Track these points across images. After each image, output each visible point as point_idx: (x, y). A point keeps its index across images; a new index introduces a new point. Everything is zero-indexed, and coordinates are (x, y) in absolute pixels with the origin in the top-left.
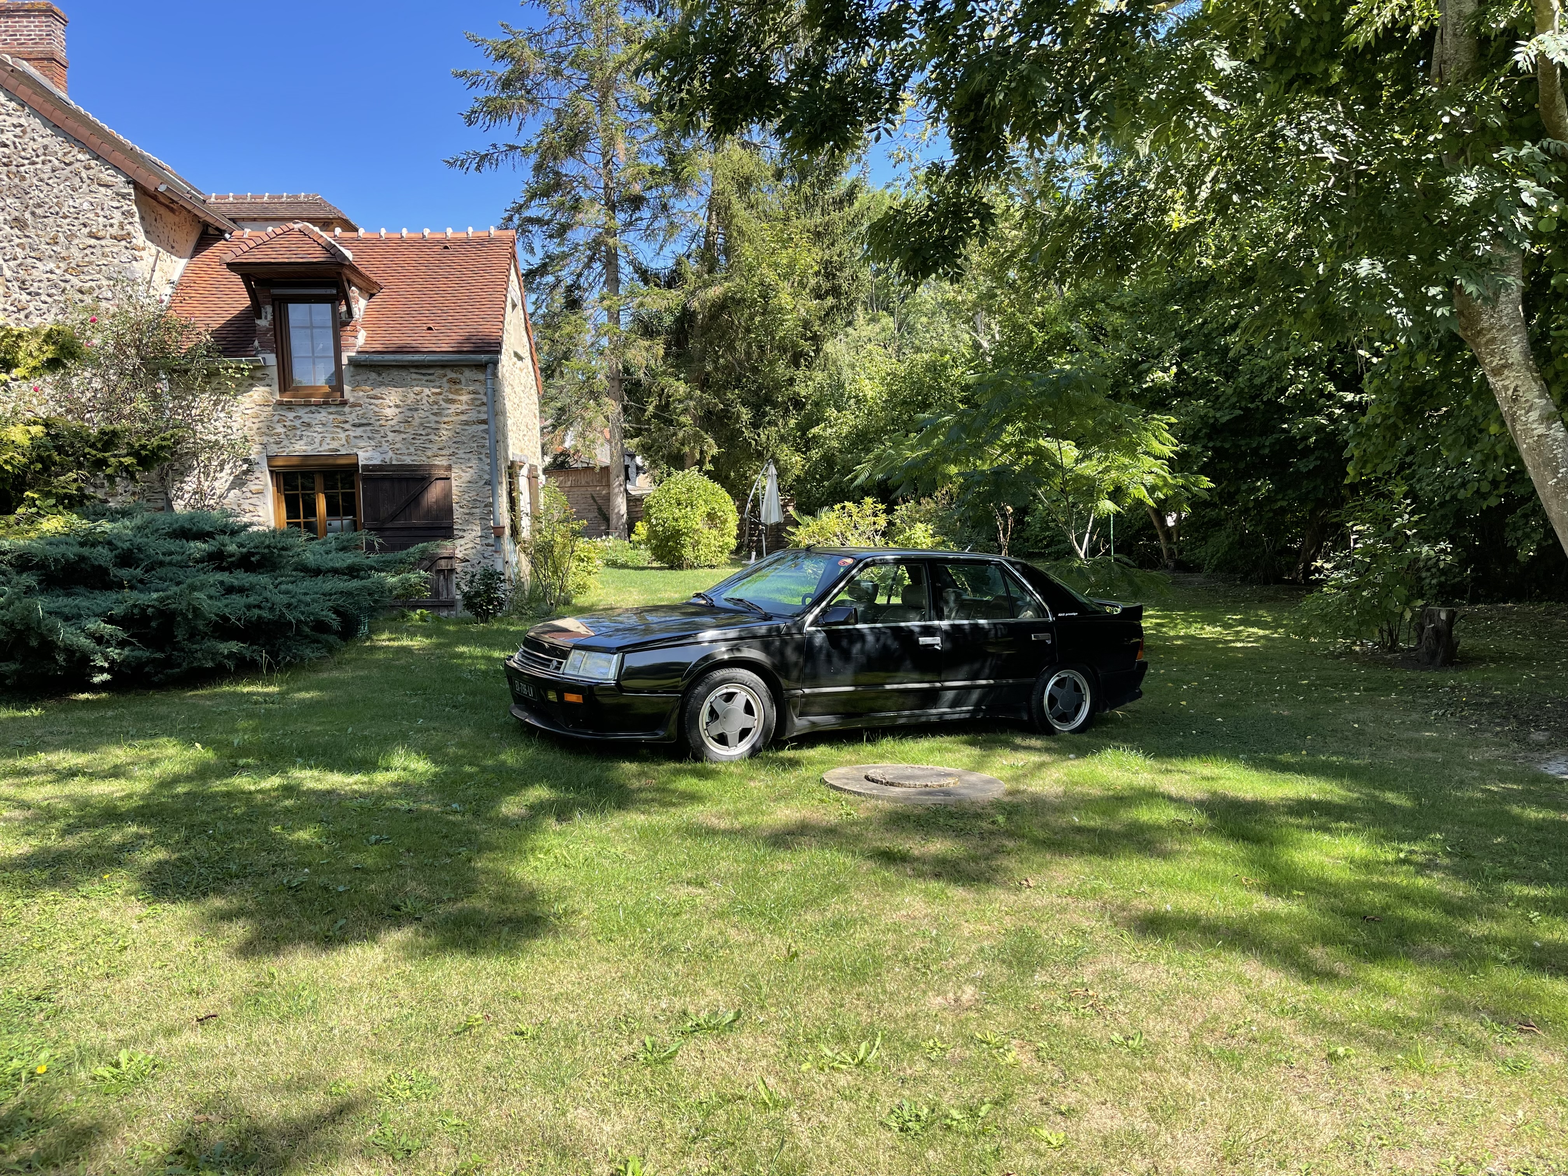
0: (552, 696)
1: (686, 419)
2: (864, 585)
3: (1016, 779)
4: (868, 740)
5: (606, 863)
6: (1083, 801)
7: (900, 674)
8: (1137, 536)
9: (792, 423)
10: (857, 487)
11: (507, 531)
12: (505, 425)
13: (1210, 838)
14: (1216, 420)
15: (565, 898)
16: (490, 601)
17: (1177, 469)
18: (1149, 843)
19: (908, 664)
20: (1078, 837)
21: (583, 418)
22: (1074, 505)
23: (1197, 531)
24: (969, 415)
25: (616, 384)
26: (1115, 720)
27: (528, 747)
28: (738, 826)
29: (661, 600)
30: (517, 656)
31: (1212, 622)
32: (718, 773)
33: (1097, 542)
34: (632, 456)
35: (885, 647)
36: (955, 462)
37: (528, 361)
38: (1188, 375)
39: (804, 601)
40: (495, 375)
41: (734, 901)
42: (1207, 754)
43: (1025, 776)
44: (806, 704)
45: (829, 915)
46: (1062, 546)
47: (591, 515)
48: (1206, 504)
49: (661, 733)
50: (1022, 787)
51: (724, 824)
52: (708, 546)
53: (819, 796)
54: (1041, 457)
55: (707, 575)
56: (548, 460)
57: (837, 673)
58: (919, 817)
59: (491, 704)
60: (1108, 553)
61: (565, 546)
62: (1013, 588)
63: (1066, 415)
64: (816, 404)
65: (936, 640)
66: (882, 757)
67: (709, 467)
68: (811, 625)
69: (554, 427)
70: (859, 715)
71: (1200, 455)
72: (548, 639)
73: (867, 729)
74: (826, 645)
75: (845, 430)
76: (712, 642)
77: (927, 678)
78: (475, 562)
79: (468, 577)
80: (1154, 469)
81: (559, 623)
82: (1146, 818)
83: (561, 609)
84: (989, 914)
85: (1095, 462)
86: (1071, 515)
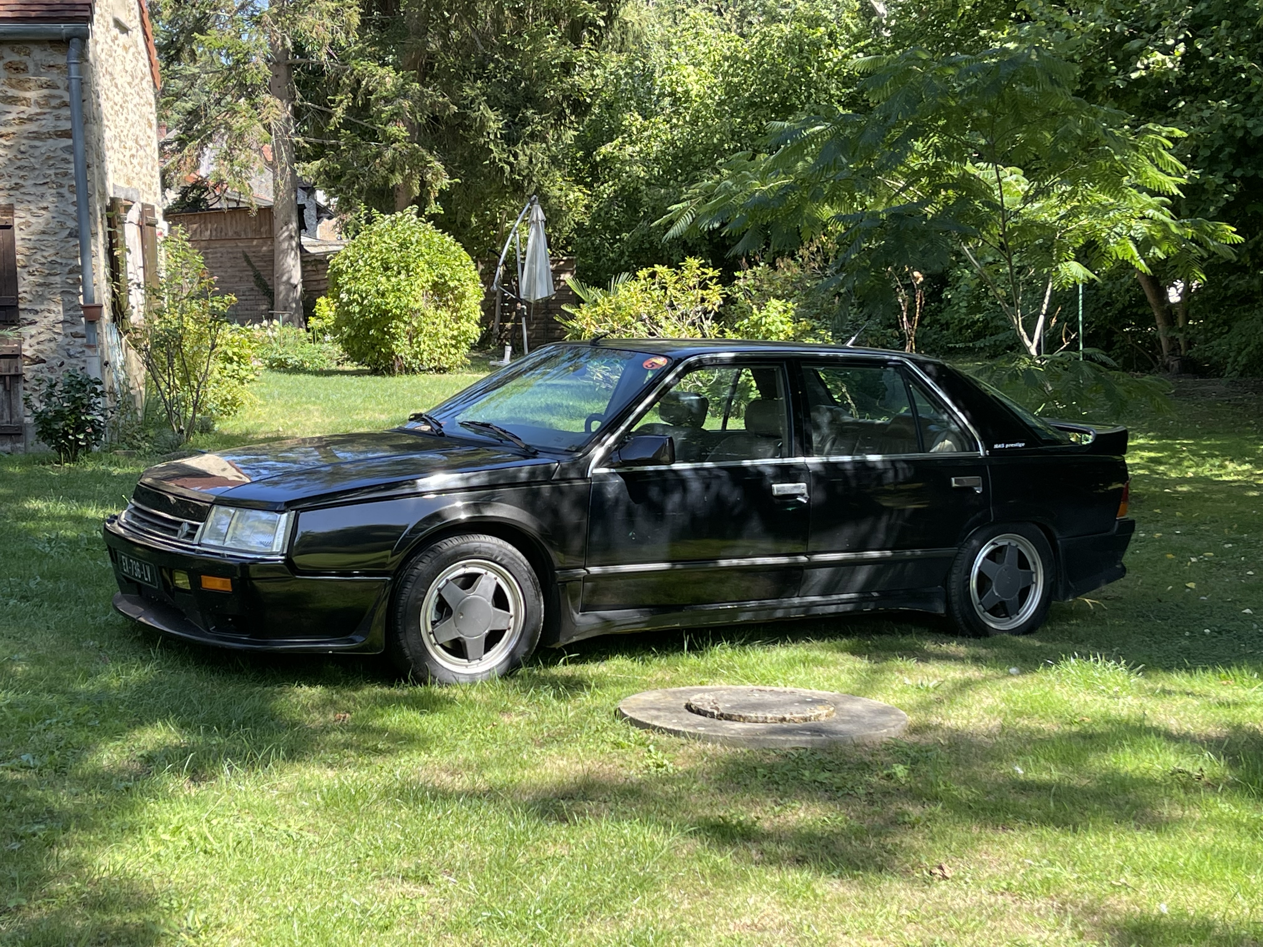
0: (182, 581)
1: (398, 130)
2: (686, 399)
3: (925, 707)
4: (691, 648)
5: (272, 846)
6: (1030, 740)
7: (741, 542)
8: (1122, 316)
9: (569, 135)
10: (674, 239)
11: (107, 314)
12: (100, 140)
13: (1229, 798)
14: (1247, 132)
15: (206, 904)
16: (79, 427)
17: (1184, 211)
18: (1136, 806)
19: (755, 525)
20: (1022, 800)
21: (229, 128)
22: (1021, 270)
23: (1216, 311)
24: (853, 124)
25: (283, 71)
26: (1082, 613)
27: (144, 662)
28: (484, 787)
29: (358, 424)
30: (124, 516)
31: (1239, 456)
32: (451, 702)
33: (1057, 329)
34: (310, 190)
35: (719, 500)
36: (831, 200)
37: (137, 35)
38: (1204, 59)
39: (588, 426)
40: (83, 56)
41: (476, 906)
42: (1228, 665)
43: (940, 702)
44: (594, 592)
45: (627, 924)
46: (1001, 337)
47: (244, 287)
48: (1231, 268)
49: (360, 640)
50: (934, 720)
51: (462, 782)
52: (433, 336)
53: (611, 736)
54: (970, 191)
55: (433, 384)
56: (172, 195)
57: (641, 541)
58: (771, 768)
59: (83, 592)
60: (1073, 346)
61: (201, 337)
62: (922, 404)
63: (1010, 124)
64: (609, 106)
65: (800, 488)
66: (713, 673)
67: (435, 208)
68: (599, 464)
69: (182, 143)
70: (679, 608)
71: (1220, 189)
72: (174, 488)
73: (689, 631)
74: (625, 496)
75: (656, 147)
76: (439, 492)
77: (784, 550)
78: (56, 362)
79: (44, 388)
80: (1150, 212)
81: (192, 462)
82: (1129, 768)
83: (197, 439)
84: (880, 921)
85: (1054, 201)
86: (1016, 286)
